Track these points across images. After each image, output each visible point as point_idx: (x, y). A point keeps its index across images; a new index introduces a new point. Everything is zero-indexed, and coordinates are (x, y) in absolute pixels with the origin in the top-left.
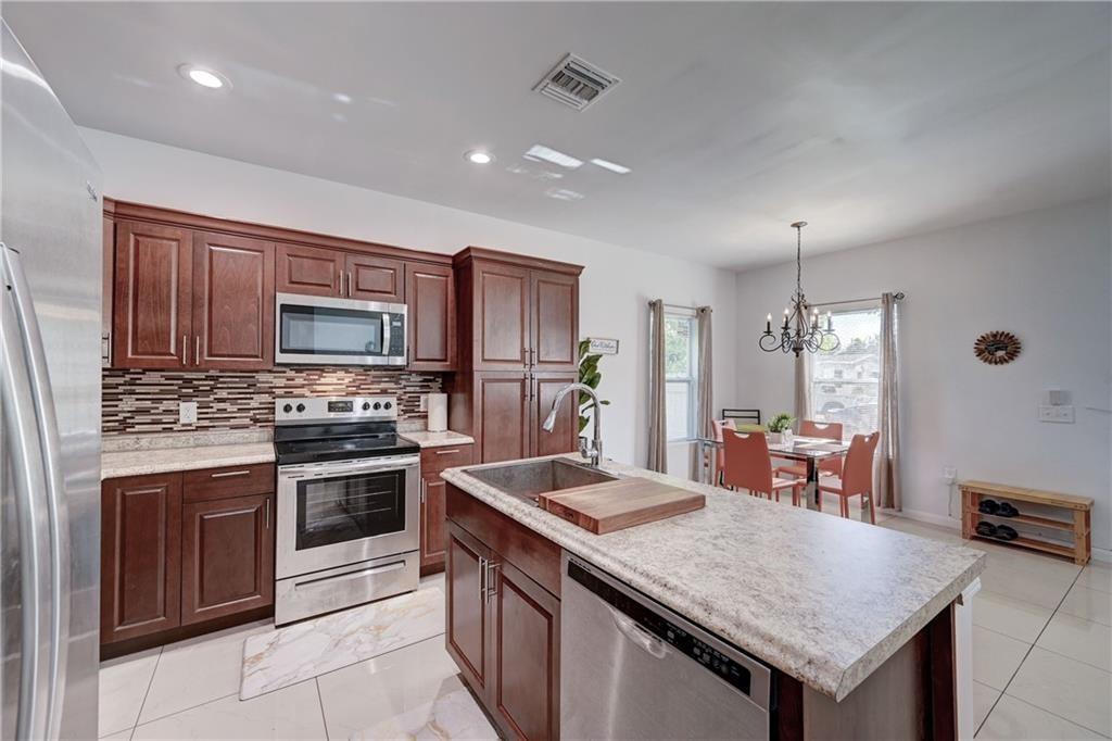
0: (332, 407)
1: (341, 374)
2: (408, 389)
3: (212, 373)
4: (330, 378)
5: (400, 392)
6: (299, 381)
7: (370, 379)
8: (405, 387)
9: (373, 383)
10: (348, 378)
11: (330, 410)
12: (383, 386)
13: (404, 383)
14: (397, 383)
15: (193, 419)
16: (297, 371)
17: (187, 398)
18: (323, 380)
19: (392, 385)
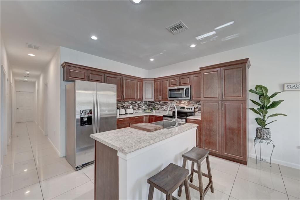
0: (181, 108)
1: (185, 101)
2: (199, 105)
3: (167, 101)
4: (183, 102)
5: (197, 106)
6: (178, 103)
7: (190, 103)
8: (198, 104)
9: (191, 103)
10: (186, 102)
11: (181, 109)
12: (193, 104)
13: (198, 103)
14: (196, 104)
15: (165, 109)
16: (178, 101)
17: (164, 105)
18: (182, 103)
19: (195, 104)
